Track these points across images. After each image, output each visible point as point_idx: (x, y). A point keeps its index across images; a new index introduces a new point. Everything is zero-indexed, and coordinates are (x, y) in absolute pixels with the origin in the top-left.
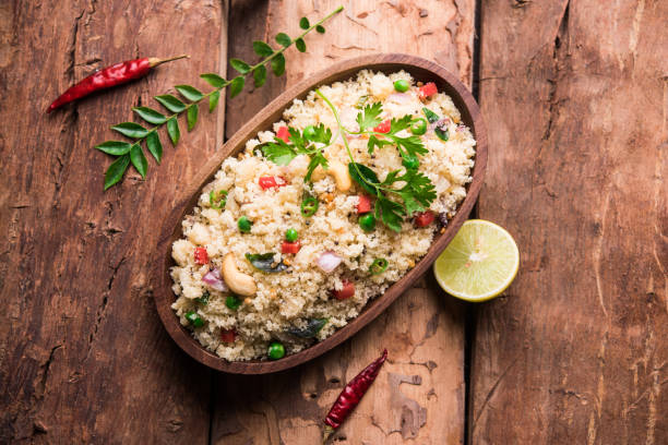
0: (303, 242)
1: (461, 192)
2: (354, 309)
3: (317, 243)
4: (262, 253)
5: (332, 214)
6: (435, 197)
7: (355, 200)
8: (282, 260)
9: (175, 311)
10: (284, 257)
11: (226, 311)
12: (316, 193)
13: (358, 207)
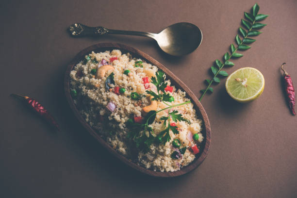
0: (120, 96)
1: (148, 166)
2: (93, 124)
3: (120, 101)
4: (114, 80)
5: (132, 106)
6: (145, 154)
7: (139, 114)
8: (112, 88)
9: (91, 53)
10: (113, 89)
11: (90, 70)
12: (141, 98)
13: (136, 116)
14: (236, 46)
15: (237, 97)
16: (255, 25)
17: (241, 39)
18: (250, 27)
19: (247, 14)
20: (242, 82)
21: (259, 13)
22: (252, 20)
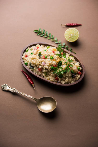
14: (52, 39)
15: (77, 38)
16: (43, 32)
17: (48, 37)
18: (44, 33)
19: (38, 34)
20: (71, 36)
21: (38, 30)
22: (41, 33)
